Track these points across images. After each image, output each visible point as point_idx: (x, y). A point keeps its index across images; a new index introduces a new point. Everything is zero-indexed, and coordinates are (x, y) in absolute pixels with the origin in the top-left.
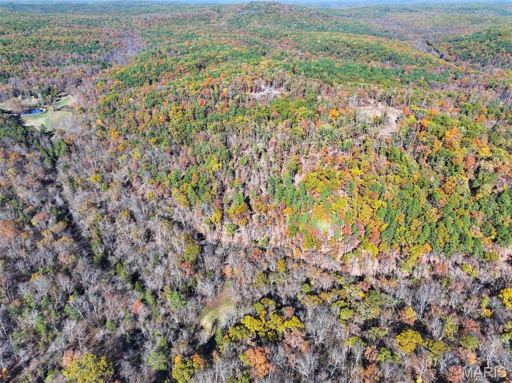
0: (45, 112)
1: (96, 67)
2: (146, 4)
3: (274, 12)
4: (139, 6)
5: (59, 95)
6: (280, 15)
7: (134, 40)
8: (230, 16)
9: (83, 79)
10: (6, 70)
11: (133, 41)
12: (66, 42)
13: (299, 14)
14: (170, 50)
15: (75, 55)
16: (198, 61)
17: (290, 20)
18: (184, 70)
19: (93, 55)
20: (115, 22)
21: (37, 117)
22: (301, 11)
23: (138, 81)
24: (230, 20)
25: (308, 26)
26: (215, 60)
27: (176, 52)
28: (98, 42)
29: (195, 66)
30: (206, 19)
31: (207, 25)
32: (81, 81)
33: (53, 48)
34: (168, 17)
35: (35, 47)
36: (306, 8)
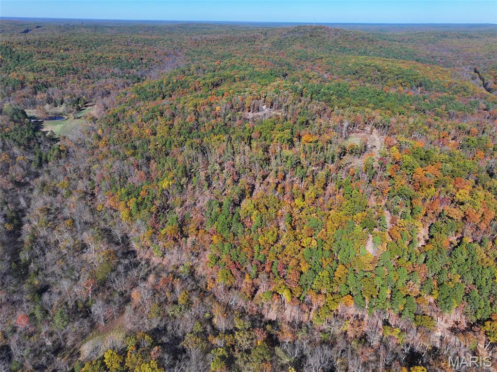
0: (66, 120)
1: (129, 81)
2: (209, 27)
3: (319, 36)
4: (202, 29)
5: (86, 105)
6: (324, 39)
7: (177, 58)
8: (275, 39)
9: (112, 92)
11: (175, 59)
12: (114, 58)
13: (343, 38)
14: (199, 68)
15: (116, 70)
16: (216, 79)
17: (333, 44)
18: (199, 88)
19: (131, 71)
20: (169, 42)
21: (56, 124)
22: (347, 35)
23: (152, 96)
24: (274, 42)
25: (350, 50)
26: (232, 79)
27: (205, 70)
28: (142, 59)
29: (210, 84)
30: (252, 40)
31: (251, 46)
32: (109, 93)
33: (101, 63)
34: (216, 38)
35: (86, 62)
36: (351, 33)
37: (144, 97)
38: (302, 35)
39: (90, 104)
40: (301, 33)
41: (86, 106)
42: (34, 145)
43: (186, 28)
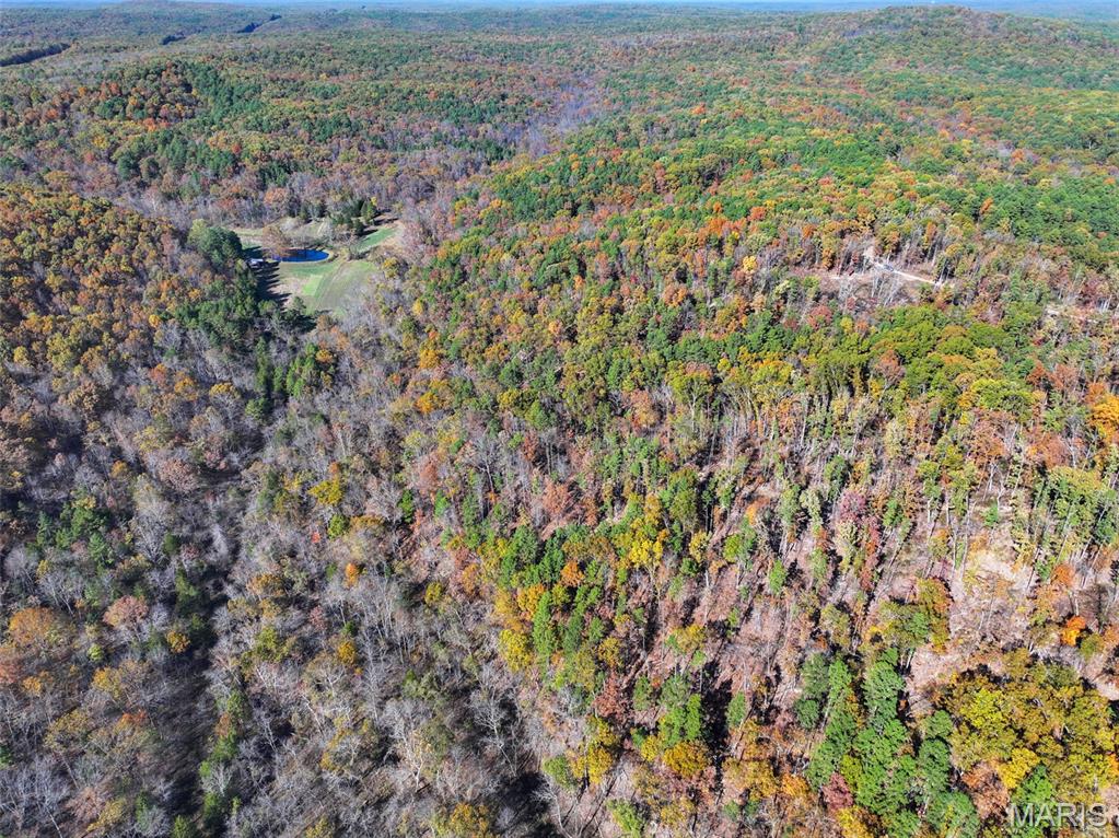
0: (331, 260)
1: (478, 156)
2: (646, 12)
3: (946, 34)
4: (628, 17)
5: (377, 219)
6: (961, 41)
7: (586, 94)
8: (825, 42)
9: (438, 185)
10: (294, 154)
11: (581, 96)
12: (440, 95)
13: (1018, 37)
14: (652, 124)
15: (446, 127)
16: (709, 160)
17: (988, 56)
18: (665, 185)
19: (481, 129)
20: (561, 52)
21: (308, 272)
22: (1026, 32)
23: (545, 204)
24: (824, 52)
25: (1038, 73)
26: (754, 161)
27: (666, 131)
28: (504, 97)
29: (696, 174)
30: (766, 48)
31: (765, 62)
32: (432, 189)
33: (410, 107)
34: (677, 42)
35: (377, 103)
36: (1039, 23)
37: (525, 209)
38: (899, 32)
39: (386, 216)
40: (897, 27)
41: (378, 223)
42: (256, 342)
43: (592, 17)
